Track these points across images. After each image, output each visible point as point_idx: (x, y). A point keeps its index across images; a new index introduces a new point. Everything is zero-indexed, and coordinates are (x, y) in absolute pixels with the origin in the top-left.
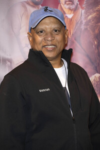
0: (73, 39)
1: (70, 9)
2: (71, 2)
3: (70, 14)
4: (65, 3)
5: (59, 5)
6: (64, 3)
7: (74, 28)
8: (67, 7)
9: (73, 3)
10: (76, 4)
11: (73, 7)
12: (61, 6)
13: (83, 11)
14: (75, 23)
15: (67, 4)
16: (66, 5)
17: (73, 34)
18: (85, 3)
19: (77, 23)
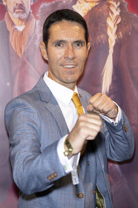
0: (25, 59)
1: (20, 19)
2: (22, 9)
3: (21, 25)
4: (14, 11)
5: (6, 13)
6: (12, 11)
7: (26, 43)
8: (17, 16)
9: (24, 11)
10: (28, 13)
11: (24, 16)
12: (8, 15)
13: (38, 22)
14: (27, 37)
15: (17, 13)
16: (15, 14)
17: (24, 53)
18: (40, 11)
19: (30, 38)
